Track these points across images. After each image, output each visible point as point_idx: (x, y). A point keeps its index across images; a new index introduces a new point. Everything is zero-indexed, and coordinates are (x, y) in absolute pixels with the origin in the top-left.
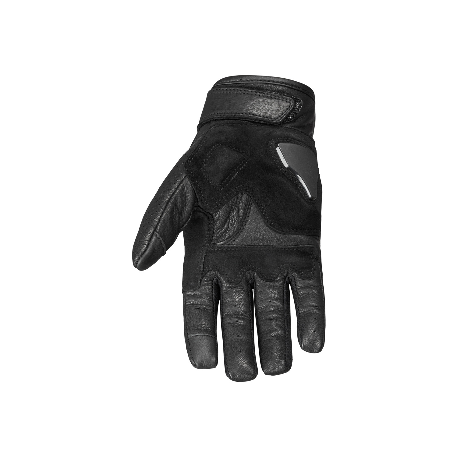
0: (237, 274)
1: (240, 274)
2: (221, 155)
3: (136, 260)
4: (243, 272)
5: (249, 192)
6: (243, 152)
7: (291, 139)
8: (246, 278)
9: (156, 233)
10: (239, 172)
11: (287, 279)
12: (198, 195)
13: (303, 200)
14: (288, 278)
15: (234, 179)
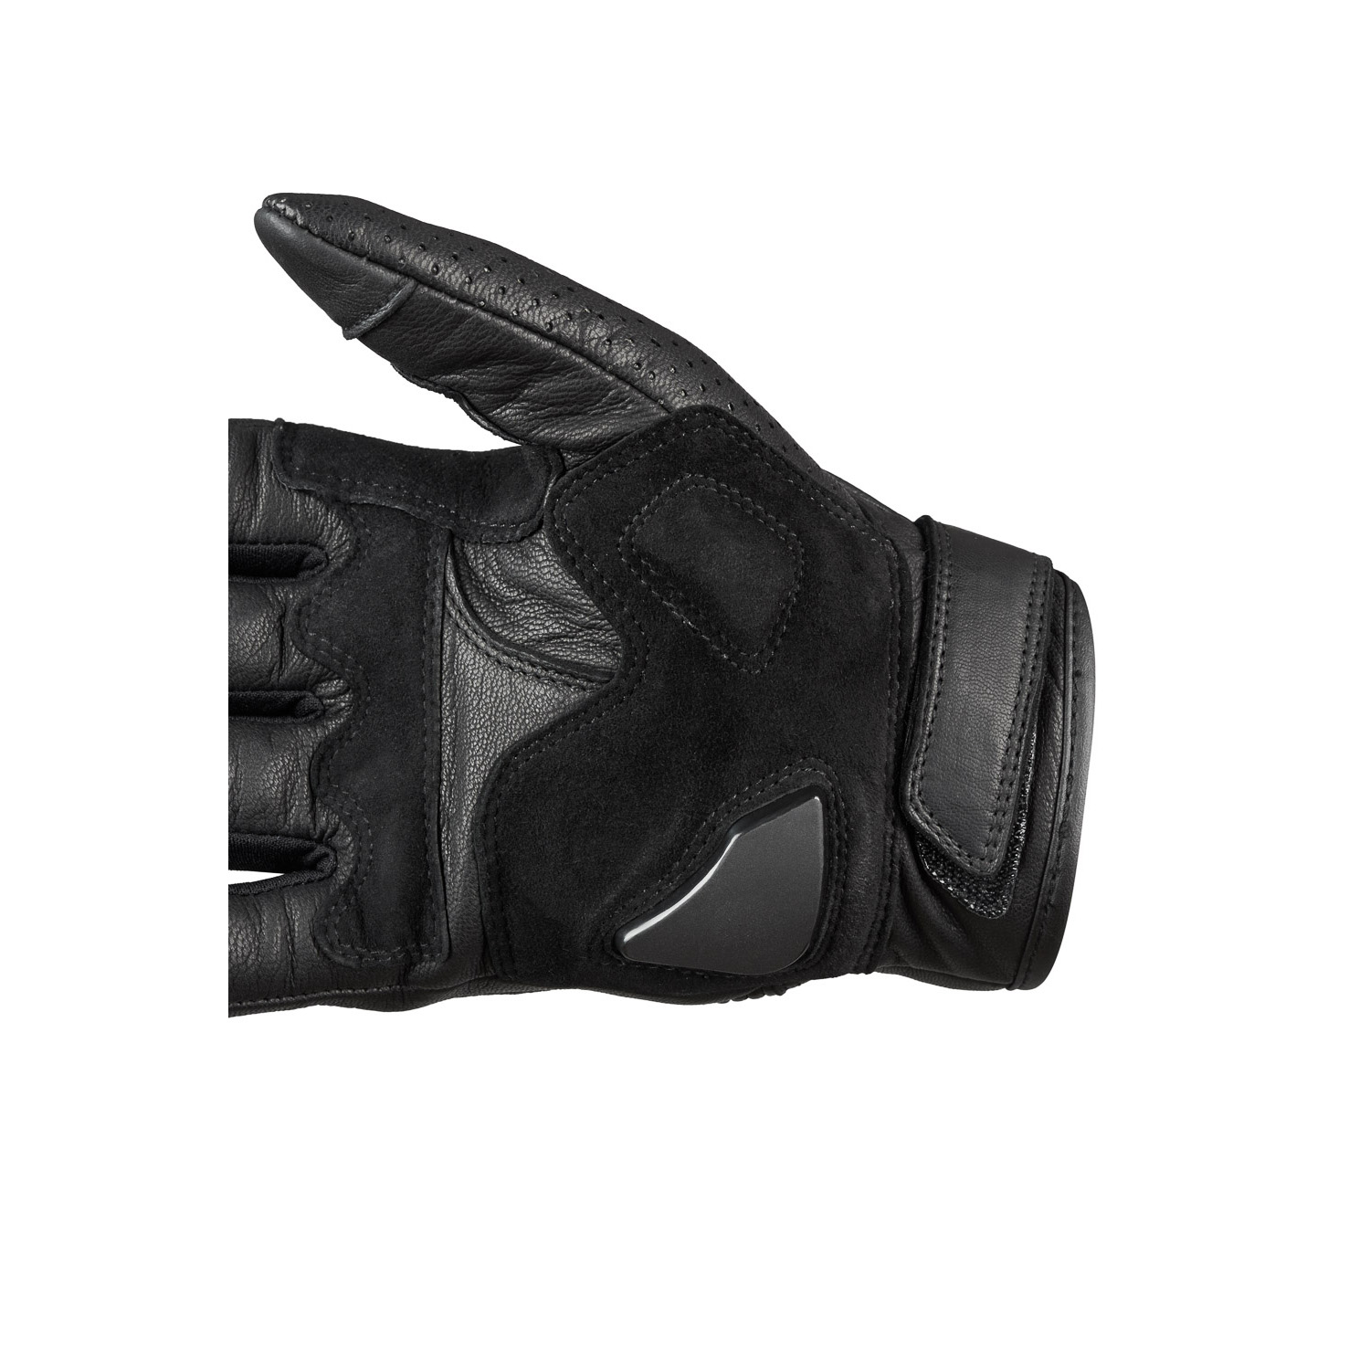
0: (330, 639)
1: (329, 651)
2: (752, 556)
3: (282, 206)
4: (343, 661)
5: (624, 675)
6: (776, 649)
7: (846, 856)
8: (319, 680)
9: (411, 283)
10: (695, 631)
11: (320, 850)
12: (597, 463)
13: (609, 899)
14: (326, 855)
15: (667, 610)
